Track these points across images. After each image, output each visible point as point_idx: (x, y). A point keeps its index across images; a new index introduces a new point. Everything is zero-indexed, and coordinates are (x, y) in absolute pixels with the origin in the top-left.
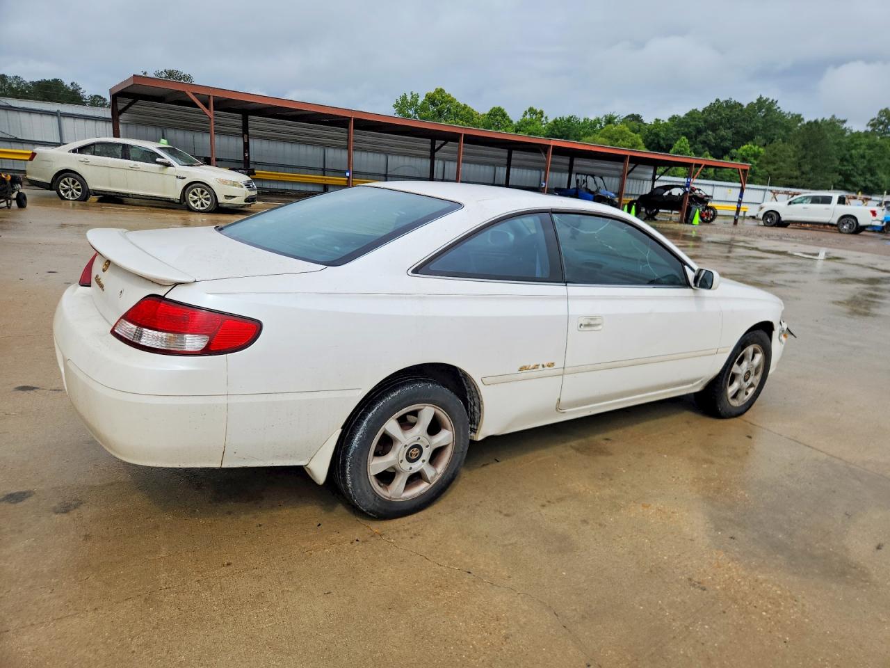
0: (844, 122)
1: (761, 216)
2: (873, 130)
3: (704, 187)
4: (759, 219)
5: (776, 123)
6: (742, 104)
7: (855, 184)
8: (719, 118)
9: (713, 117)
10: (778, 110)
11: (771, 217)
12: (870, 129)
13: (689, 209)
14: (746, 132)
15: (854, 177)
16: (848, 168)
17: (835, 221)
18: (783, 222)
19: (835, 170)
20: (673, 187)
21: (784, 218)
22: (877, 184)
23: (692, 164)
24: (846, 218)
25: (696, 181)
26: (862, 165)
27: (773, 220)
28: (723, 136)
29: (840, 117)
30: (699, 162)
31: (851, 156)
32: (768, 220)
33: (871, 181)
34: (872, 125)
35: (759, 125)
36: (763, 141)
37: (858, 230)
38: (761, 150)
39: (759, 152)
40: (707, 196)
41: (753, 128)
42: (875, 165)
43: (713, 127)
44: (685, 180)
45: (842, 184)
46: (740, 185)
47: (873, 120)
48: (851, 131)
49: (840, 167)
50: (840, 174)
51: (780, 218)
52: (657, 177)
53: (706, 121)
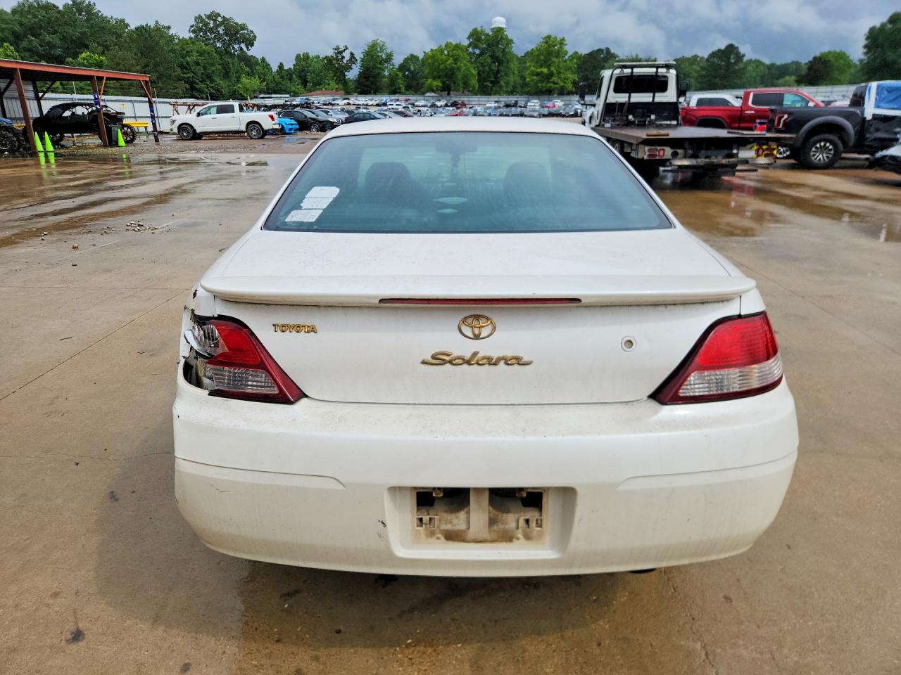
0: (169, 28)
1: (176, 130)
2: (196, 36)
3: (114, 104)
4: (174, 134)
5: (103, 29)
6: (56, 4)
7: (201, 91)
8: (36, 20)
9: (29, 20)
10: (100, 14)
11: (186, 130)
12: (192, 35)
13: (109, 130)
14: (74, 38)
15: (197, 84)
16: (189, 75)
17: (243, 128)
18: (199, 134)
19: (180, 79)
20: (74, 105)
21: (198, 130)
22: (217, 90)
23: (92, 77)
24: (252, 124)
25: (104, 97)
26: (200, 70)
27: (187, 133)
28: (49, 42)
29: (164, 23)
30: (100, 74)
31: (187, 63)
32: (185, 134)
33: (212, 87)
34: (194, 32)
35: (87, 30)
36: (100, 49)
37: (263, 134)
38: (103, 58)
39: (102, 61)
40: (118, 113)
41: (81, 33)
42: (211, 71)
43: (34, 31)
44: (92, 97)
45: (190, 92)
46: (146, 99)
47: (192, 27)
48: (178, 38)
49: (182, 75)
50: (185, 82)
51: (194, 130)
52: (40, 94)
53: (21, 24)
